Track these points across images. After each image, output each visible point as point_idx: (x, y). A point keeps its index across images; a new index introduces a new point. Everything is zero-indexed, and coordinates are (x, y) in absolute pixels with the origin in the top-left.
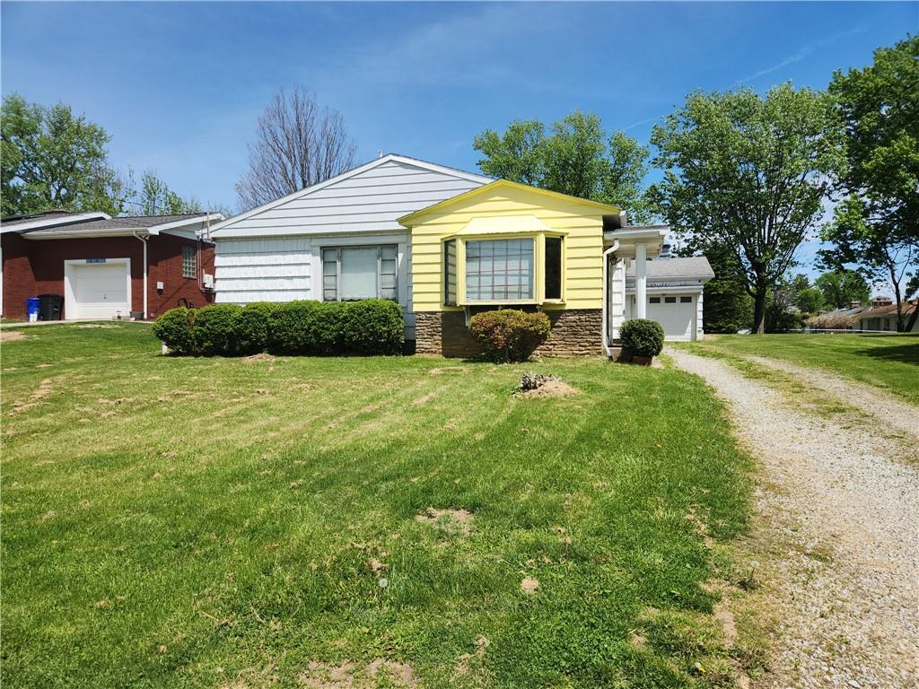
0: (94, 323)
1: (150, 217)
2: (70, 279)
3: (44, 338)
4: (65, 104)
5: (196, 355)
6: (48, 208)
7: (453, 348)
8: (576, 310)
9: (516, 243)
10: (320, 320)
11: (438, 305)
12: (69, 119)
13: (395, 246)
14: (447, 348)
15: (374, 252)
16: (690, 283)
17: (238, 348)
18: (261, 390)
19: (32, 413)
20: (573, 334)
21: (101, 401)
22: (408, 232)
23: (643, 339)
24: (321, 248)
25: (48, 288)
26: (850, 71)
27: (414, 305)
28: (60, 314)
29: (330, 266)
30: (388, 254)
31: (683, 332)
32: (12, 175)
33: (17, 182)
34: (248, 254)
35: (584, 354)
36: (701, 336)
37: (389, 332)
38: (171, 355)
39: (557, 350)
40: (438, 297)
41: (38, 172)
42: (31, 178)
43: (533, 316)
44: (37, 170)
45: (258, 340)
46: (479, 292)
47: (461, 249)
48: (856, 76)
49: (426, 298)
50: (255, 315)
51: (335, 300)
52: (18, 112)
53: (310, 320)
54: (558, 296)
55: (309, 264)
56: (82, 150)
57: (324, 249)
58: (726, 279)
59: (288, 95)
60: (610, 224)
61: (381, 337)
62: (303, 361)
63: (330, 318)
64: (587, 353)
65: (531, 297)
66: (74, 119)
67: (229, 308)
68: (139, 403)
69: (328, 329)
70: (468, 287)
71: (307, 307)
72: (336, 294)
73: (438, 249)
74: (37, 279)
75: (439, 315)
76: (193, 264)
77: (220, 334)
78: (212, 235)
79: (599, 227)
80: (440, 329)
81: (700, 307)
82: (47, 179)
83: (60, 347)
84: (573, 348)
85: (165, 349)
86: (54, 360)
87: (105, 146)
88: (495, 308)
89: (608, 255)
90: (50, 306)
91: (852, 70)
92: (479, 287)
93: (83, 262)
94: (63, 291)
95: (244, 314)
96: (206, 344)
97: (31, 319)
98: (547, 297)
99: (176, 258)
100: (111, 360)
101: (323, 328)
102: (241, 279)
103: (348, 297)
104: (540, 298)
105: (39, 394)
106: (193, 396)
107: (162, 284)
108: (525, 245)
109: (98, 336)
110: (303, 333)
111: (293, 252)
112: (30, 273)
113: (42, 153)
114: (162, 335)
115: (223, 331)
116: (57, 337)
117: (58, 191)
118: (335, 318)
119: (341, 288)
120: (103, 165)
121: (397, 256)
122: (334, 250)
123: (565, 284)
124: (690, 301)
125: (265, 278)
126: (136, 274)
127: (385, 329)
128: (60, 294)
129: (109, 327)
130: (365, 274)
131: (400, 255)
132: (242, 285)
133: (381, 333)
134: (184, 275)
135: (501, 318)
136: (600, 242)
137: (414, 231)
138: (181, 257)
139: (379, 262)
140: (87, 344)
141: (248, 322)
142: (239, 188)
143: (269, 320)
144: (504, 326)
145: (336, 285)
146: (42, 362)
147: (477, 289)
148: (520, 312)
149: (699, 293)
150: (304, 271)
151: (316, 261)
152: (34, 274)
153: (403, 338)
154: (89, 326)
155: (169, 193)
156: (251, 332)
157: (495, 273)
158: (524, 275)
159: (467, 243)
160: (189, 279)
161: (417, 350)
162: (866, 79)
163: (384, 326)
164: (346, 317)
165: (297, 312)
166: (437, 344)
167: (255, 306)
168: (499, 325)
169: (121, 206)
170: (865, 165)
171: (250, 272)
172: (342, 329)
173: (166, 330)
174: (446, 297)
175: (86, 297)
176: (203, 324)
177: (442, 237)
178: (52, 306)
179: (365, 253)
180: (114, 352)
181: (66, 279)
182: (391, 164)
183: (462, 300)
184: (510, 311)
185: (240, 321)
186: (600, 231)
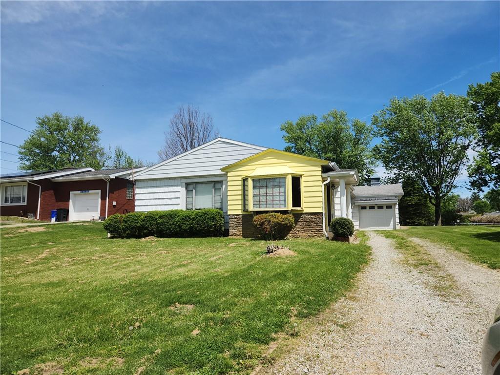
0: (80, 222)
1: (117, 169)
2: (72, 201)
3: (55, 230)
4: (82, 116)
5: (123, 238)
6: (69, 166)
7: (248, 233)
8: (309, 213)
9: (274, 181)
10: (182, 219)
11: (240, 211)
12: (82, 123)
13: (221, 182)
14: (245, 233)
15: (212, 185)
16: (391, 198)
17: (142, 234)
18: (142, 254)
19: (33, 265)
20: (308, 226)
21: (66, 259)
22: (226, 175)
23: (342, 228)
24: (186, 183)
25: (62, 205)
26: (477, 85)
27: (229, 211)
28: (66, 218)
29: (190, 193)
30: (218, 186)
31: (388, 225)
32: (53, 150)
33: (55, 153)
34: (151, 187)
35: (314, 236)
36: (398, 227)
37: (215, 225)
38: (111, 238)
39: (300, 234)
40: (240, 207)
41: (66, 149)
42: (61, 151)
43: (285, 216)
44: (65, 148)
45: (152, 230)
47: (250, 183)
48: (481, 87)
49: (234, 208)
50: (151, 217)
51: (192, 209)
52: (58, 120)
53: (177, 219)
54: (299, 206)
55: (179, 191)
56: (87, 137)
57: (187, 184)
58: (416, 196)
59: (186, 107)
60: (326, 169)
62: (171, 240)
63: (186, 218)
64: (316, 236)
65: (285, 207)
66: (85, 123)
67: (139, 214)
68: (83, 260)
69: (185, 224)
70: (254, 202)
72: (192, 206)
73: (240, 183)
74: (57, 201)
75: (241, 216)
76: (132, 192)
77: (134, 227)
78: (134, 179)
79: (319, 171)
80: (241, 223)
81: (397, 211)
82: (69, 152)
83: (61, 234)
84: (308, 233)
85: (109, 235)
86: (56, 241)
87: (99, 135)
88: (267, 212)
89: (325, 185)
90: (62, 214)
91: (479, 84)
92: (260, 201)
93: (79, 192)
94: (69, 207)
95: (146, 217)
96: (127, 232)
97: (52, 221)
98: (293, 207)
99: (123, 189)
100: (84, 240)
101: (183, 223)
102: (147, 200)
103: (198, 207)
104: (290, 207)
105: (41, 256)
106: (108, 257)
107: (115, 202)
108: (282, 180)
109: (84, 228)
110: (174, 226)
111: (172, 186)
112: (54, 198)
113: (68, 140)
114: (107, 228)
115: (136, 225)
116: (60, 230)
117: (75, 158)
118: (189, 218)
119: (195, 203)
120: (97, 144)
121: (222, 187)
122: (192, 185)
123: (303, 200)
124: (392, 208)
125: (159, 199)
126: (103, 198)
128: (67, 208)
129: (87, 224)
130: (208, 196)
131: (224, 186)
132: (148, 202)
133: (211, 226)
134: (127, 198)
135: (269, 217)
136: (320, 178)
137: (229, 174)
138: (125, 189)
139: (214, 190)
140: (74, 233)
141: (147, 221)
142: (160, 154)
143: (157, 219)
144: (270, 221)
145: (192, 202)
146: (50, 242)
147: (259, 203)
148: (279, 214)
149: (396, 204)
150: (177, 195)
151: (183, 190)
152: (56, 199)
153: (223, 228)
154: (78, 224)
155: (127, 157)
156: (148, 226)
157: (267, 194)
158: (281, 196)
159: (253, 180)
160: (129, 200)
161: (230, 234)
162: (487, 89)
163: (213, 222)
164: (194, 218)
165: (171, 215)
166: (240, 231)
167: (151, 213)
168: (267, 221)
169: (104, 164)
170: (489, 133)
171: (152, 196)
172: (192, 224)
173: (109, 225)
174: (244, 207)
175: (78, 210)
176: (126, 222)
177: (243, 177)
178: (63, 214)
179: (207, 185)
180: (86, 237)
181: (70, 201)
182: (219, 142)
183: (251, 208)
184: (273, 213)
185: (144, 220)
186: (320, 173)
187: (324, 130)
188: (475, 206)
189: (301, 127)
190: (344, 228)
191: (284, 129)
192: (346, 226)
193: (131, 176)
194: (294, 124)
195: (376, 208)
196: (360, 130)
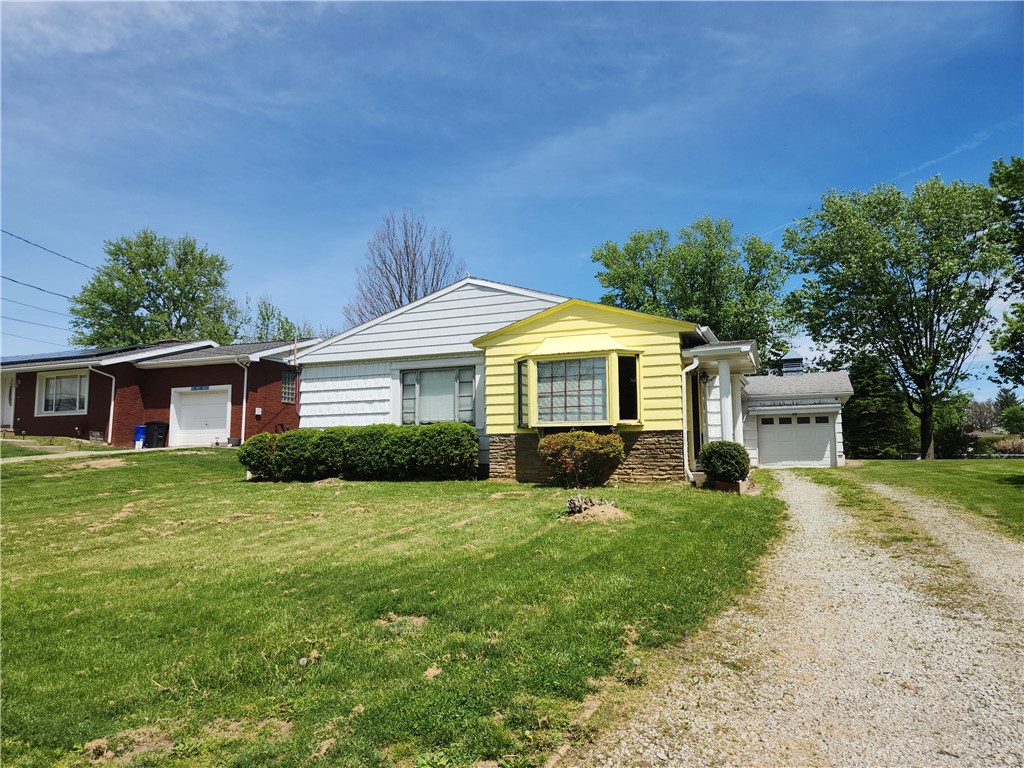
0: (192, 450)
1: (262, 342)
2: (175, 407)
3: (142, 465)
4: (191, 237)
5: (276, 480)
6: (168, 336)
7: (527, 472)
8: (654, 432)
9: (580, 366)
10: (394, 443)
11: (512, 427)
12: (193, 251)
13: (472, 368)
14: (521, 472)
15: (453, 375)
16: (825, 400)
17: (314, 473)
18: (315, 513)
19: (103, 533)
20: (652, 458)
21: (167, 522)
22: (482, 354)
23: (724, 462)
24: (401, 371)
25: (155, 415)
27: (488, 427)
28: (164, 442)
29: (409, 390)
30: (466, 376)
31: (820, 457)
32: (137, 306)
33: (142, 312)
34: (332, 379)
35: (665, 479)
36: (842, 461)
37: (461, 456)
38: (252, 480)
39: (635, 475)
40: (511, 419)
41: (162, 302)
42: (155, 308)
43: (604, 438)
44: (160, 301)
45: (334, 464)
46: (552, 413)
47: (532, 370)
49: (500, 421)
50: (331, 439)
51: (414, 423)
52: (148, 246)
53: (383, 444)
54: (634, 417)
55: (388, 387)
56: (204, 279)
57: (404, 373)
58: (880, 396)
59: (399, 216)
60: (689, 341)
61: (452, 460)
62: (372, 486)
63: (403, 441)
64: (668, 478)
65: (605, 418)
66: (197, 251)
67: (309, 433)
68: (200, 524)
69: (400, 453)
70: (540, 408)
71: (382, 430)
72: (415, 417)
73: (512, 370)
74: (146, 406)
75: (513, 438)
76: (293, 389)
77: (299, 459)
78: (299, 362)
79: (676, 344)
80: (514, 452)
81: (839, 428)
82: (169, 309)
83: (154, 473)
84: (653, 472)
85: (249, 475)
86: (146, 485)
87: (225, 275)
88: (566, 429)
89: (687, 373)
90: (155, 433)
91: (1015, 159)
92: (552, 408)
93: (188, 389)
94: (168, 419)
95: (321, 439)
96: (285, 469)
97: (137, 447)
98: (621, 418)
99: (275, 384)
100: (199, 485)
101: (396, 452)
102: (323, 403)
103: (426, 419)
104: (614, 418)
105: (117, 516)
106: (250, 519)
107: (260, 409)
108: (598, 364)
109: (199, 462)
110: (377, 457)
111: (373, 376)
112: (140, 401)
113: (166, 284)
114: (245, 460)
115: (302, 456)
116: (154, 464)
117: (179, 320)
118: (409, 442)
119: (419, 412)
120: (221, 293)
121: (474, 377)
122: (413, 374)
123: (642, 404)
125: (347, 402)
126: (236, 401)
127: (457, 452)
128: (166, 421)
129: (205, 453)
130: (445, 396)
131: (478, 377)
132: (325, 410)
133: (452, 457)
134: (283, 401)
135: (571, 440)
136: (678, 360)
137: (488, 353)
138: (280, 382)
139: (457, 384)
140: (179, 470)
141: (324, 447)
142: (347, 312)
143: (345, 444)
144: (573, 448)
145: (414, 408)
146: (134, 488)
147: (549, 411)
148: (592, 434)
149: (837, 413)
150: (384, 394)
151: (395, 385)
152: (144, 402)
153: (477, 462)
154: (186, 453)
155: (282, 319)
156: (327, 456)
157: (568, 393)
158: (597, 396)
159: (539, 364)
160: (288, 404)
161: (491, 474)
163: (457, 449)
164: (418, 441)
165: (371, 436)
166: (511, 468)
167: (332, 431)
168: (567, 447)
169: (236, 333)
171: (333, 397)
172: (414, 453)
173: (248, 455)
174: (520, 418)
175: (188, 425)
176: (282, 449)
177: (516, 357)
178: (157, 434)
179: (444, 375)
180: (203, 478)
181: (172, 406)
182: (468, 287)
183: (534, 421)
184: (581, 432)
185: (317, 446)
186: (677, 349)
187: (684, 259)
188: (1006, 417)
189: (633, 254)
190: (728, 463)
191: (598, 260)
192: (733, 458)
193: (292, 357)
194: (621, 249)
195: (795, 421)
196: (759, 260)
